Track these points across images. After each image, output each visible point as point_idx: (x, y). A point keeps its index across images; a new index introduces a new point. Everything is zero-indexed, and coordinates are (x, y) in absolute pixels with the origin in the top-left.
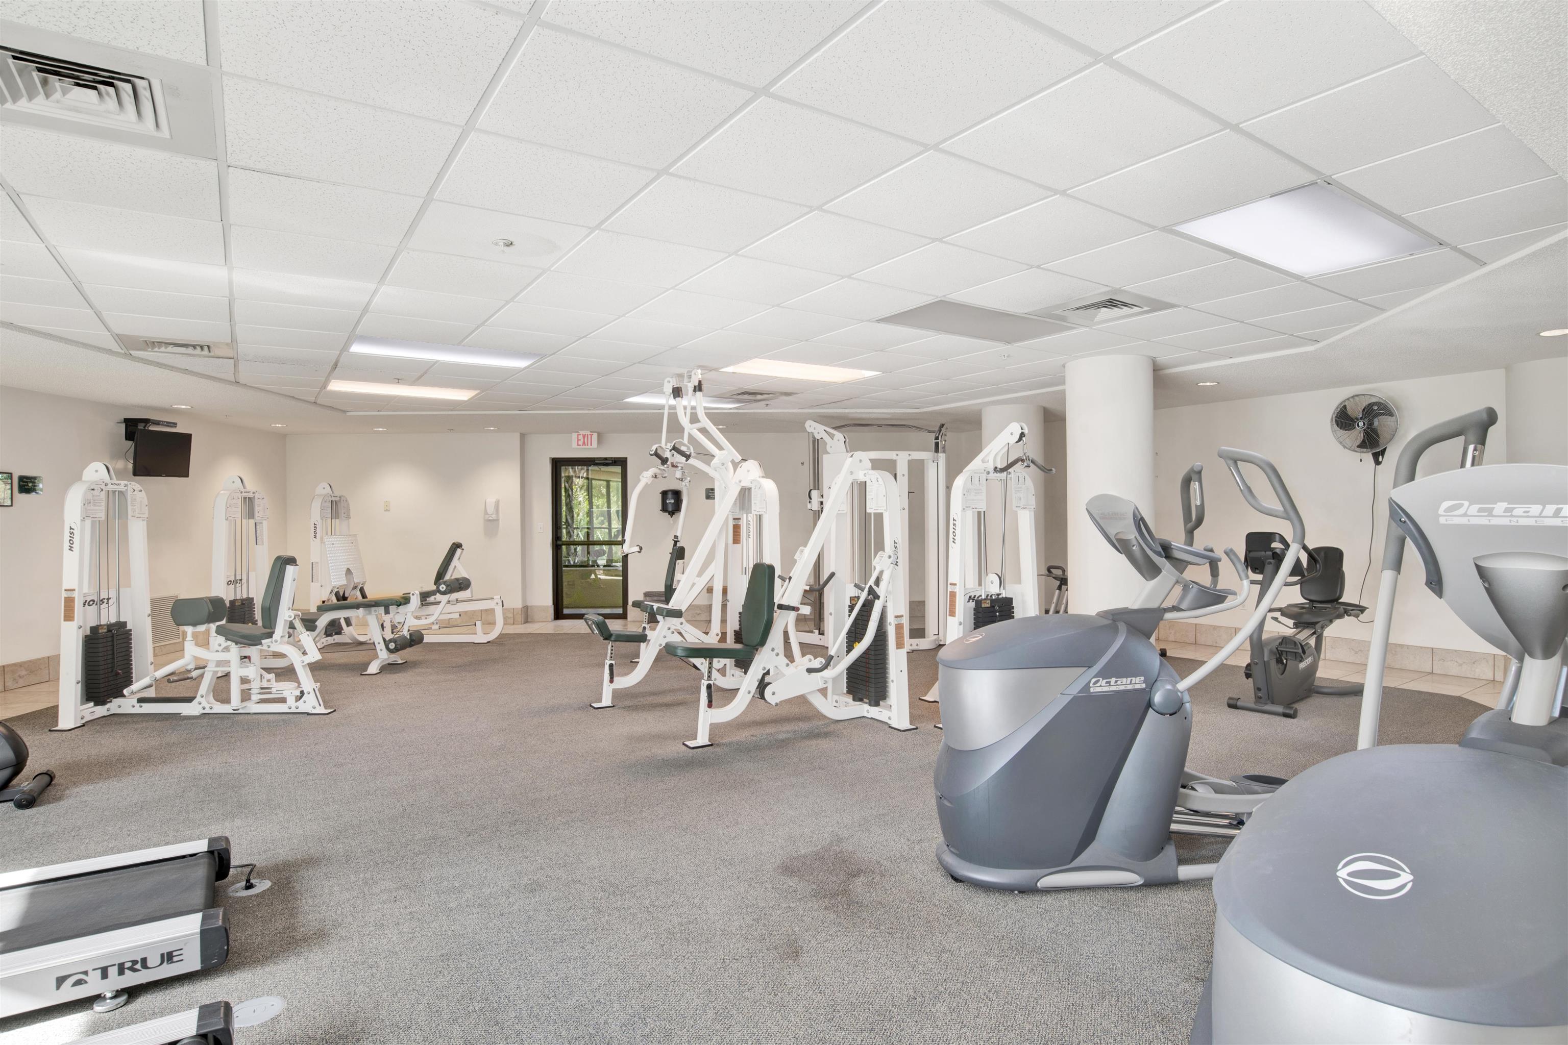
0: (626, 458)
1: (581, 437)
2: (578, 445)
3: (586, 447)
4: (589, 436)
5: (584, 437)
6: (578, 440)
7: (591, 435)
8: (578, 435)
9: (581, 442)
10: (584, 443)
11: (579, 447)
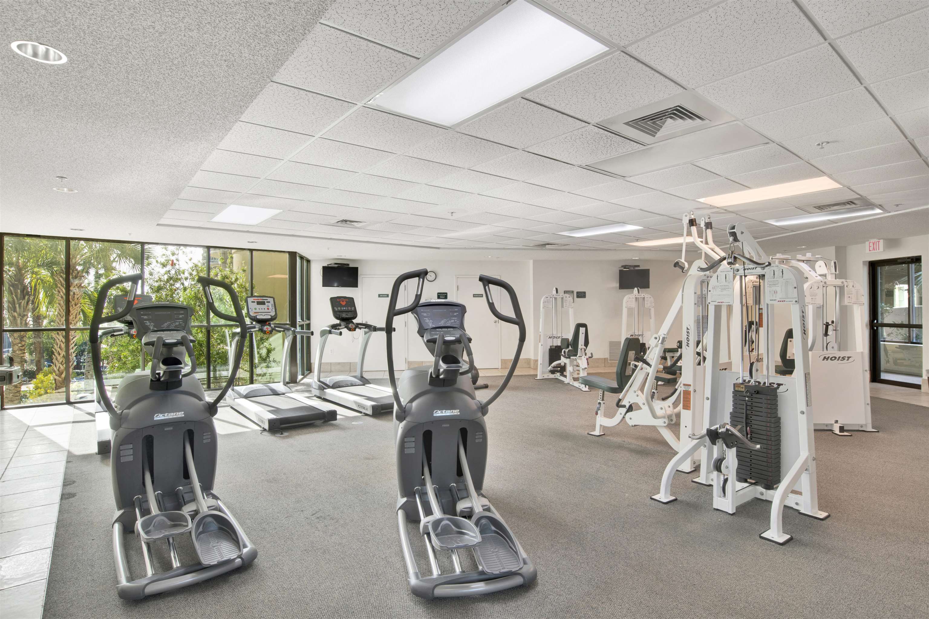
0: (921, 256)
1: (871, 244)
2: (870, 251)
3: (876, 251)
4: (877, 243)
5: (874, 244)
6: (870, 247)
7: (878, 242)
8: (869, 243)
9: (871, 248)
10: (874, 249)
11: (870, 252)
